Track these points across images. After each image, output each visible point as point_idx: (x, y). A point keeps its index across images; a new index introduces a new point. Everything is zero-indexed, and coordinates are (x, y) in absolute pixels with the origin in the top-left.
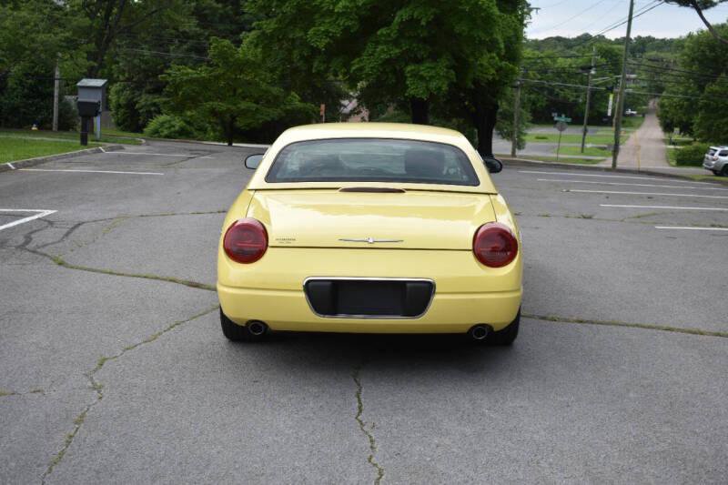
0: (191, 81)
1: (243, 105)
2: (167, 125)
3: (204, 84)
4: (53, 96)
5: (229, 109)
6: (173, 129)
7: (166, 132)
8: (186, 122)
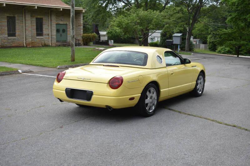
0: (225, 34)
1: (242, 42)
2: (223, 49)
3: (229, 35)
4: (186, 39)
5: (236, 43)
6: (225, 51)
7: (223, 52)
8: (230, 48)
